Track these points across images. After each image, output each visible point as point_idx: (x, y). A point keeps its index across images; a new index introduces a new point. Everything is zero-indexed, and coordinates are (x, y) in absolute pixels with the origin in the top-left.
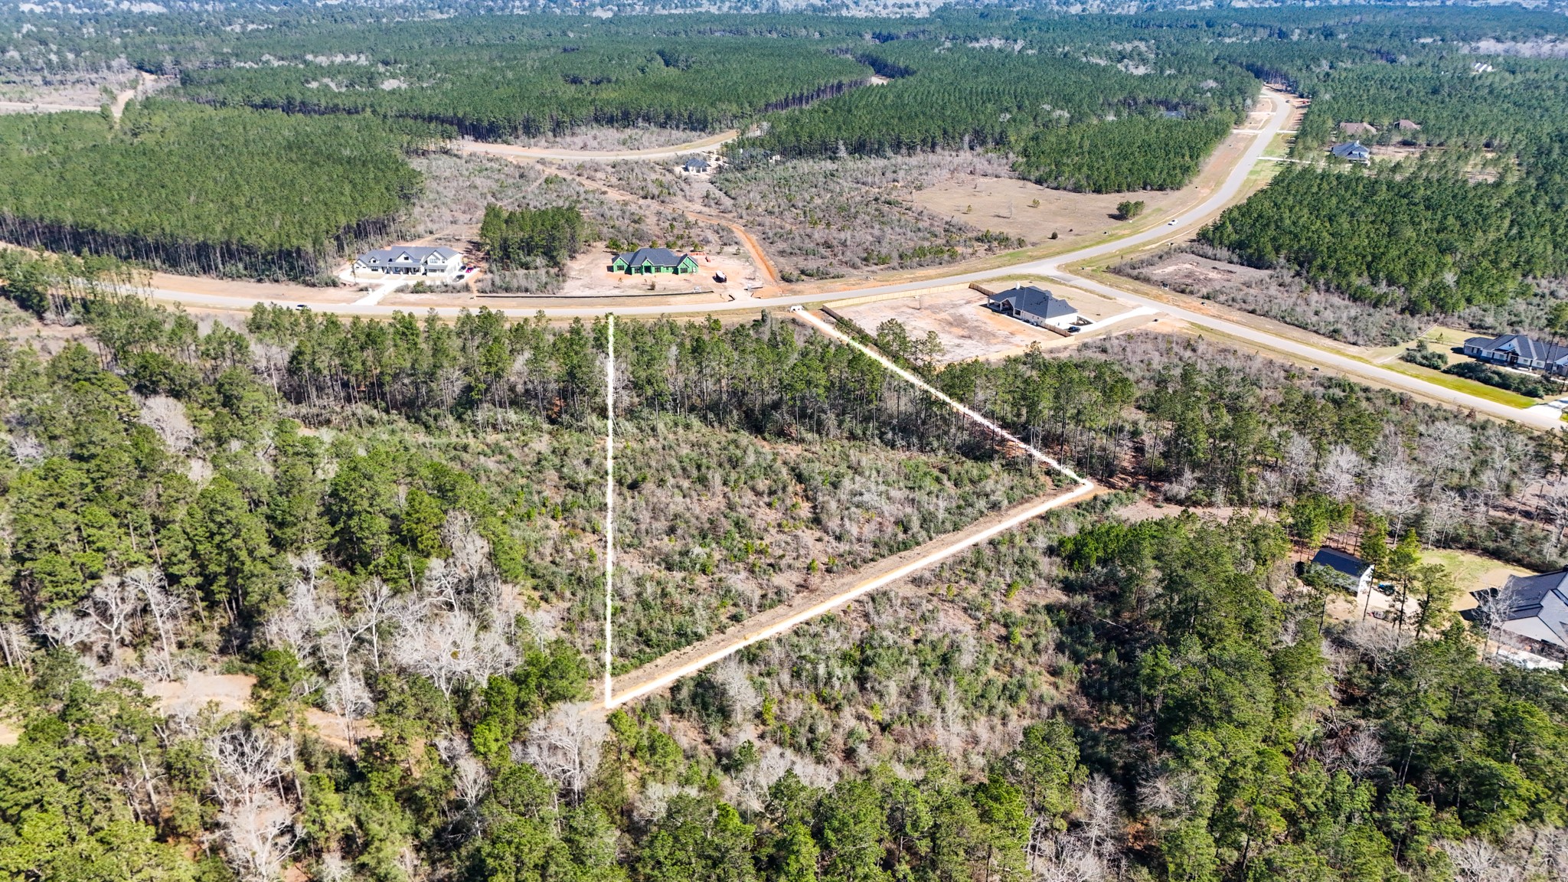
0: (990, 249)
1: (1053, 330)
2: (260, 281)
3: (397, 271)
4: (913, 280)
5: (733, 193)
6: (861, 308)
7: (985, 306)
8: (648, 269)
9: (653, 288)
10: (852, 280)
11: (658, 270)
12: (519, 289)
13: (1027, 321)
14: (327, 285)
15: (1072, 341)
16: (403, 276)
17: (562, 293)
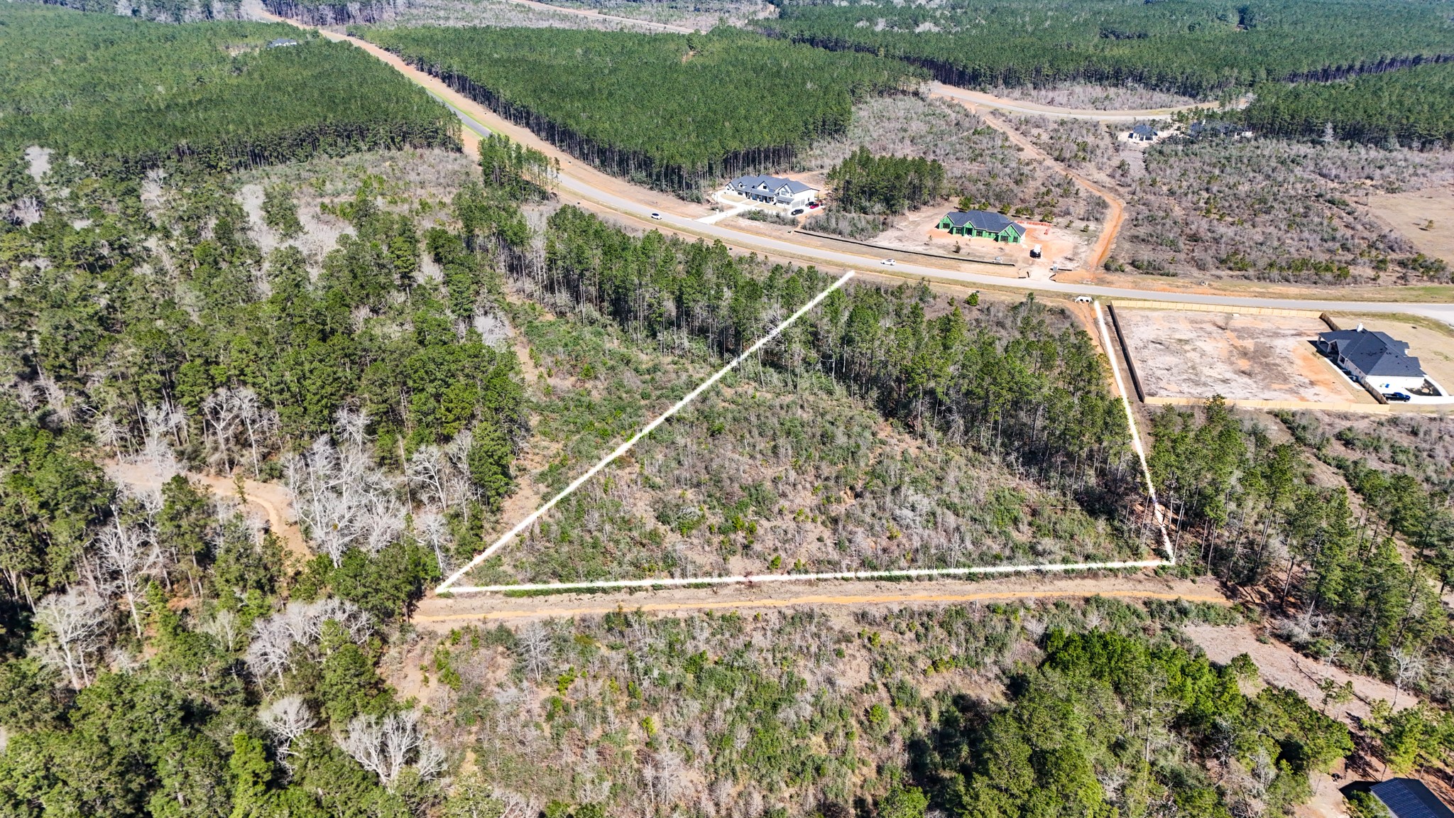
0: (1404, 278)
1: (1370, 391)
2: (651, 189)
3: (756, 197)
4: (1262, 295)
5: (1153, 166)
6: (1155, 314)
7: (1313, 343)
8: (969, 231)
9: (958, 250)
10: (1180, 282)
11: (980, 234)
12: (834, 231)
13: (1348, 373)
14: (693, 201)
15: (1385, 411)
16: (758, 202)
17: (871, 242)
